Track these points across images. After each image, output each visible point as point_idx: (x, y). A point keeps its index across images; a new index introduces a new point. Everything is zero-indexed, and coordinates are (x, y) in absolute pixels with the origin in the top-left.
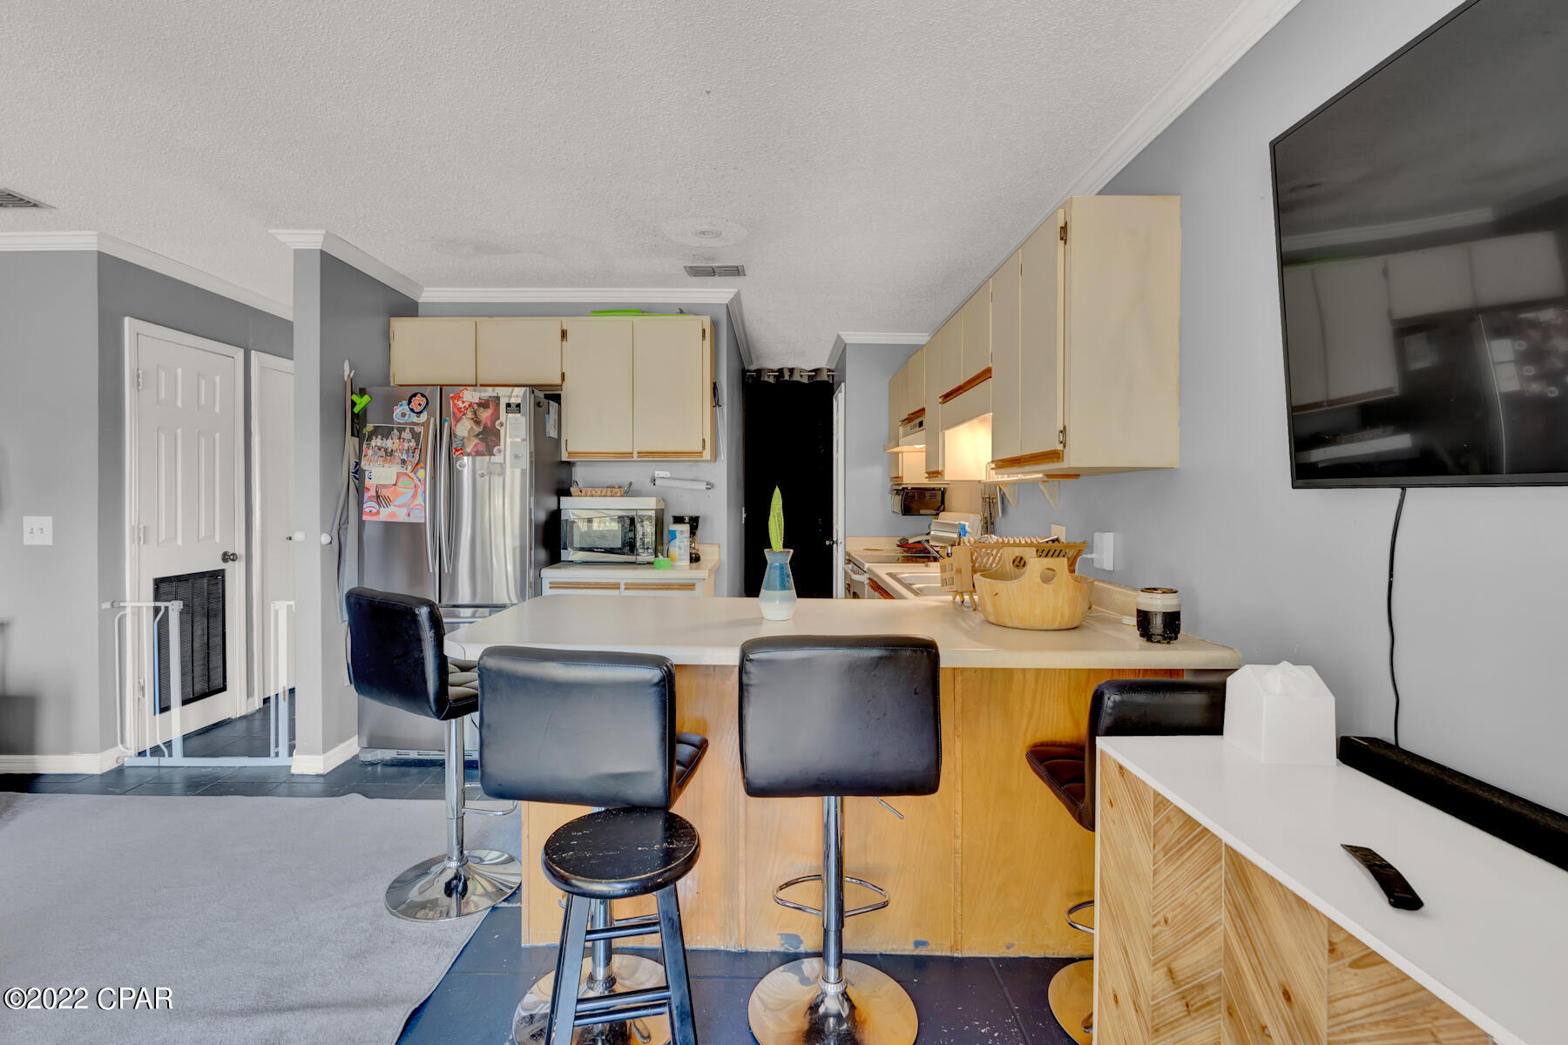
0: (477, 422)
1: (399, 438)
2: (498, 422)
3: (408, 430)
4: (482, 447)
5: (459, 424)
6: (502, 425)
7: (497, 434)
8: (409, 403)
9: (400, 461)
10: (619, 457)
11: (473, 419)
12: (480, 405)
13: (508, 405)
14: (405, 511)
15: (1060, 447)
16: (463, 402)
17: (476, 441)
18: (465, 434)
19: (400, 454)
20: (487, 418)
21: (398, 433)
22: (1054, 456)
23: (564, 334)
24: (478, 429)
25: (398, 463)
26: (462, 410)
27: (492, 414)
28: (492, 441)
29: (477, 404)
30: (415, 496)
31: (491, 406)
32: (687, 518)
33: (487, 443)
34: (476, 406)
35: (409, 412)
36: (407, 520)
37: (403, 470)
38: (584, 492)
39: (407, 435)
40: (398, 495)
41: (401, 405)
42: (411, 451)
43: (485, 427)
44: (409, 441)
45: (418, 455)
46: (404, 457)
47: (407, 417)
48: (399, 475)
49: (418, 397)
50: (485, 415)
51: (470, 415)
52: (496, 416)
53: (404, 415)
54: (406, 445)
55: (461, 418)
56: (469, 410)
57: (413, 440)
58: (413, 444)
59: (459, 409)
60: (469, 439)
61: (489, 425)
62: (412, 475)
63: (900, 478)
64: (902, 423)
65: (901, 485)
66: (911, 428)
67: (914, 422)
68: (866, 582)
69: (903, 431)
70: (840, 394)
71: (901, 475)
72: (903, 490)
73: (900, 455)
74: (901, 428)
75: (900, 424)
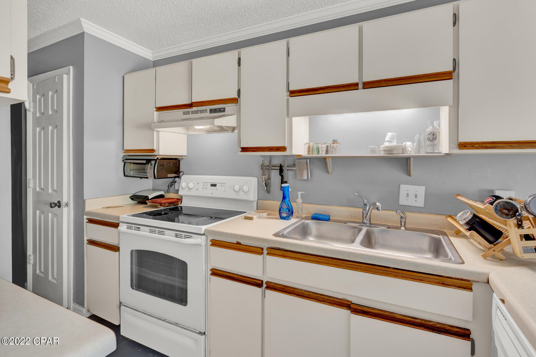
63: (153, 151)
64: (159, 109)
65: (156, 155)
66: (184, 113)
67: (194, 109)
68: (203, 243)
69: (159, 116)
70: (65, 76)
71: (155, 148)
72: (156, 160)
73: (155, 133)
74: (156, 113)
75: (155, 109)
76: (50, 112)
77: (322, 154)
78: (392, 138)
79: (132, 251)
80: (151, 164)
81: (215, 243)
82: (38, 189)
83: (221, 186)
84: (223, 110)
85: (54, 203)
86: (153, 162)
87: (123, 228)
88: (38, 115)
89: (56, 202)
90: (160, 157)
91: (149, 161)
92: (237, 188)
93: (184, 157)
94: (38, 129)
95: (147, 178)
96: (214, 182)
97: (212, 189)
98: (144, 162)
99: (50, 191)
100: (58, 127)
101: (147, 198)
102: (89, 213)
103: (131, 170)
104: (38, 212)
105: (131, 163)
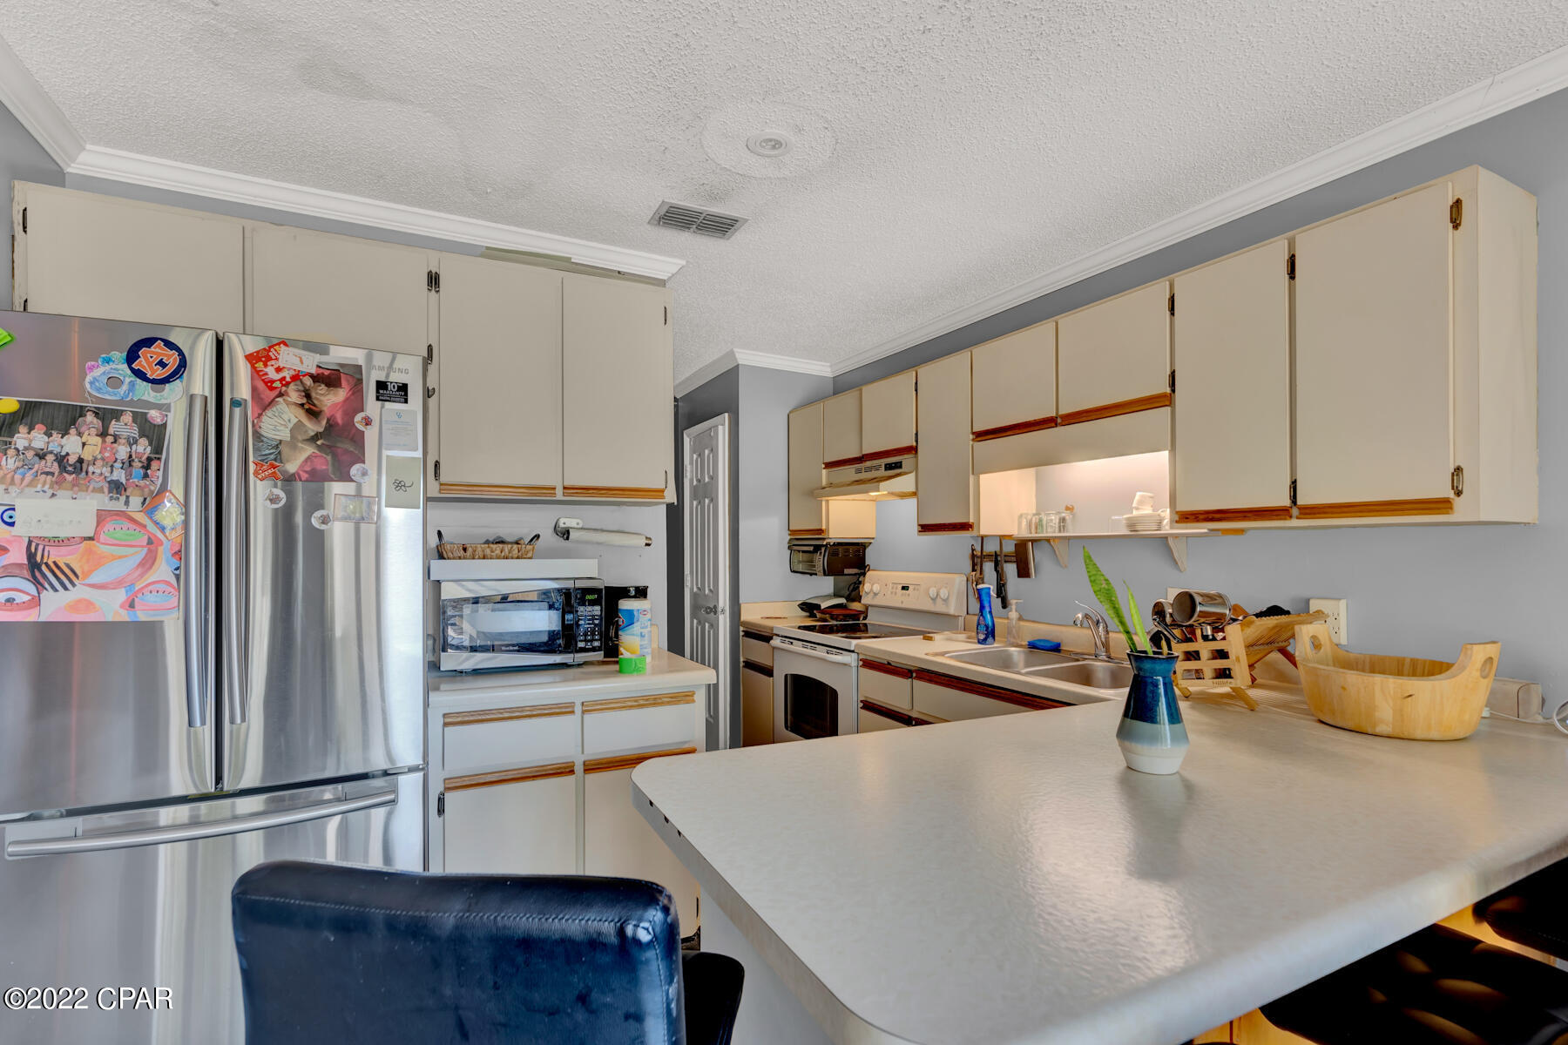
0: (313, 413)
1: (103, 434)
2: (358, 418)
3: (127, 418)
4: (324, 463)
5: (269, 413)
6: (368, 422)
7: (358, 439)
8: (132, 356)
9: (106, 486)
10: (535, 495)
11: (302, 405)
12: (316, 378)
13: (381, 385)
14: (121, 596)
15: (1451, 494)
16: (278, 370)
17: (309, 450)
18: (285, 434)
19: (106, 471)
20: (336, 405)
21: (97, 423)
22: (1442, 505)
23: (434, 280)
24: (313, 427)
25: (101, 490)
26: (277, 384)
27: (347, 399)
28: (346, 452)
29: (311, 376)
30: (149, 562)
31: (344, 383)
32: (631, 589)
33: (335, 456)
34: (308, 381)
35: (129, 378)
36: (124, 616)
37: (119, 505)
38: (470, 551)
39: (124, 427)
40: (98, 562)
41: (108, 361)
42: (137, 464)
43: (331, 425)
44: (132, 442)
45: (160, 473)
46: (119, 475)
47: (125, 387)
48: (102, 517)
49: (158, 349)
50: (331, 400)
51: (294, 395)
52: (355, 403)
53: (114, 381)
54: (122, 451)
55: (272, 403)
56: (292, 386)
57: (144, 442)
58: (143, 448)
59: (269, 384)
60: (293, 444)
61: (340, 421)
62: (141, 517)
63: (820, 531)
64: (829, 465)
65: (824, 539)
66: (858, 471)
67: (868, 464)
68: (854, 664)
69: (828, 475)
70: (720, 427)
71: (824, 527)
72: (826, 546)
73: (824, 503)
74: (824, 471)
75: (823, 466)
76: (707, 480)
77: (1047, 532)
78: (1141, 502)
79: (786, 676)
80: (821, 553)
81: (869, 664)
82: (695, 590)
83: (914, 589)
84: (898, 465)
85: (709, 608)
86: (823, 549)
87: (776, 642)
88: (695, 483)
89: (712, 606)
90: (832, 542)
91: (817, 548)
92: (933, 592)
93: (872, 541)
94: (695, 503)
95: (816, 574)
96: (905, 583)
97: (902, 595)
98: (811, 549)
99: (707, 592)
100: (714, 500)
101: (817, 607)
102: (745, 624)
103: (799, 562)
104: (695, 621)
105: (799, 551)
